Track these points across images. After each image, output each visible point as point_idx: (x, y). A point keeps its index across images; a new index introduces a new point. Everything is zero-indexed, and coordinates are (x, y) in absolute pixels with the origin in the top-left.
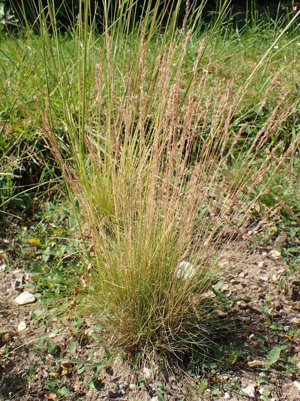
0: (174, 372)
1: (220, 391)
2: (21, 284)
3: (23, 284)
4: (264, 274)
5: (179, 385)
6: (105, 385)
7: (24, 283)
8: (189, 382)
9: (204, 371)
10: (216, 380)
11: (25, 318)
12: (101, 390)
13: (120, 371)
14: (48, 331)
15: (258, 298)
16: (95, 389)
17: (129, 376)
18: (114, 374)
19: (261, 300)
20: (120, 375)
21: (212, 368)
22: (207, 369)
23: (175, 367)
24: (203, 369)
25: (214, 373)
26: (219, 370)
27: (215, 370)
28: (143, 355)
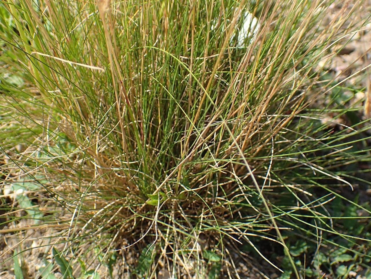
9: (318, 272)
21: (340, 262)
22: (326, 267)
23: (245, 268)
24: (317, 267)
25: (346, 275)
26: (355, 266)
27: (348, 268)
28: (164, 251)
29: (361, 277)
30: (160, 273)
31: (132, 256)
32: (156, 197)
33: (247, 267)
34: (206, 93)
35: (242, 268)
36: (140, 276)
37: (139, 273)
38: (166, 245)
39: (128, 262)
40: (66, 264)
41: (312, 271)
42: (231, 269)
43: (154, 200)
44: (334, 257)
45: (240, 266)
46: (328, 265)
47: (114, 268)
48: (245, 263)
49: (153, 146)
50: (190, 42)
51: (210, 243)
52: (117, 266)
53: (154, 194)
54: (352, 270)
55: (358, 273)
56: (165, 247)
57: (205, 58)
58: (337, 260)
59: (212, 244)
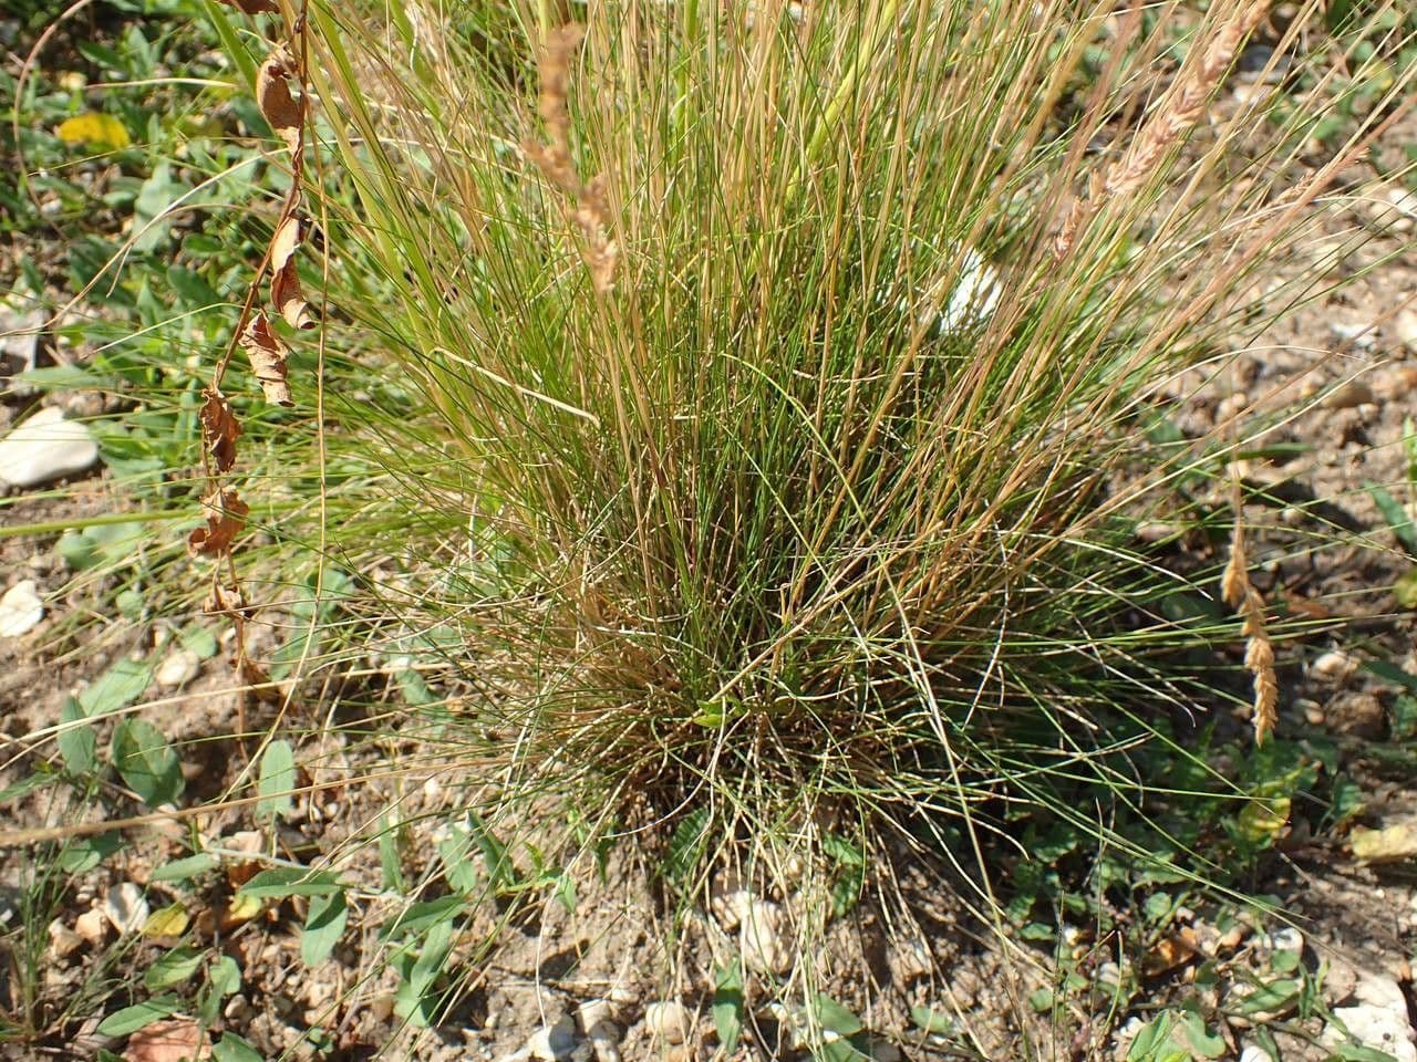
0: (918, 914)
1: (1210, 1033)
2: (30, 366)
3: (38, 365)
4: (1346, 310)
5: (955, 994)
6: (492, 1003)
7: (44, 360)
8: (1012, 975)
9: (1101, 904)
10: (1176, 956)
11: (37, 561)
12: (463, 1040)
13: (582, 910)
14: (160, 637)
15: (1339, 440)
16: (428, 1033)
17: (641, 941)
18: (546, 931)
19: (1354, 449)
20: (583, 935)
21: (1155, 884)
22: (1120, 892)
23: (922, 881)
24: (1097, 890)
25: (1168, 917)
26: (1192, 897)
27: (1173, 900)
28: (730, 832)
29: (1205, 923)
30: (718, 877)
31: (655, 831)
32: (717, 708)
33: (929, 878)
34: (847, 485)
35: (914, 879)
36: (671, 881)
37: (668, 874)
38: (736, 816)
39: (645, 844)
40: (499, 850)
41: (1085, 901)
42: (887, 881)
43: (713, 716)
44: (1142, 871)
45: (909, 874)
46: (1126, 889)
47: (612, 856)
48: (922, 869)
49: (717, 579)
50: (819, 336)
51: (841, 815)
52: (618, 852)
53: (713, 700)
54: (1185, 905)
55: (1198, 913)
56: (734, 823)
57: (855, 381)
58: (1148, 878)
59: (846, 817)
